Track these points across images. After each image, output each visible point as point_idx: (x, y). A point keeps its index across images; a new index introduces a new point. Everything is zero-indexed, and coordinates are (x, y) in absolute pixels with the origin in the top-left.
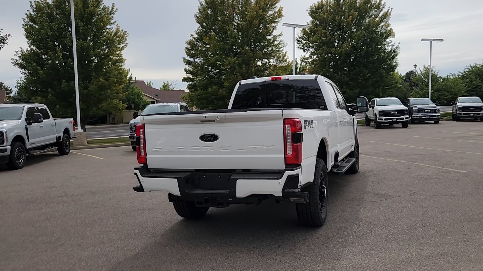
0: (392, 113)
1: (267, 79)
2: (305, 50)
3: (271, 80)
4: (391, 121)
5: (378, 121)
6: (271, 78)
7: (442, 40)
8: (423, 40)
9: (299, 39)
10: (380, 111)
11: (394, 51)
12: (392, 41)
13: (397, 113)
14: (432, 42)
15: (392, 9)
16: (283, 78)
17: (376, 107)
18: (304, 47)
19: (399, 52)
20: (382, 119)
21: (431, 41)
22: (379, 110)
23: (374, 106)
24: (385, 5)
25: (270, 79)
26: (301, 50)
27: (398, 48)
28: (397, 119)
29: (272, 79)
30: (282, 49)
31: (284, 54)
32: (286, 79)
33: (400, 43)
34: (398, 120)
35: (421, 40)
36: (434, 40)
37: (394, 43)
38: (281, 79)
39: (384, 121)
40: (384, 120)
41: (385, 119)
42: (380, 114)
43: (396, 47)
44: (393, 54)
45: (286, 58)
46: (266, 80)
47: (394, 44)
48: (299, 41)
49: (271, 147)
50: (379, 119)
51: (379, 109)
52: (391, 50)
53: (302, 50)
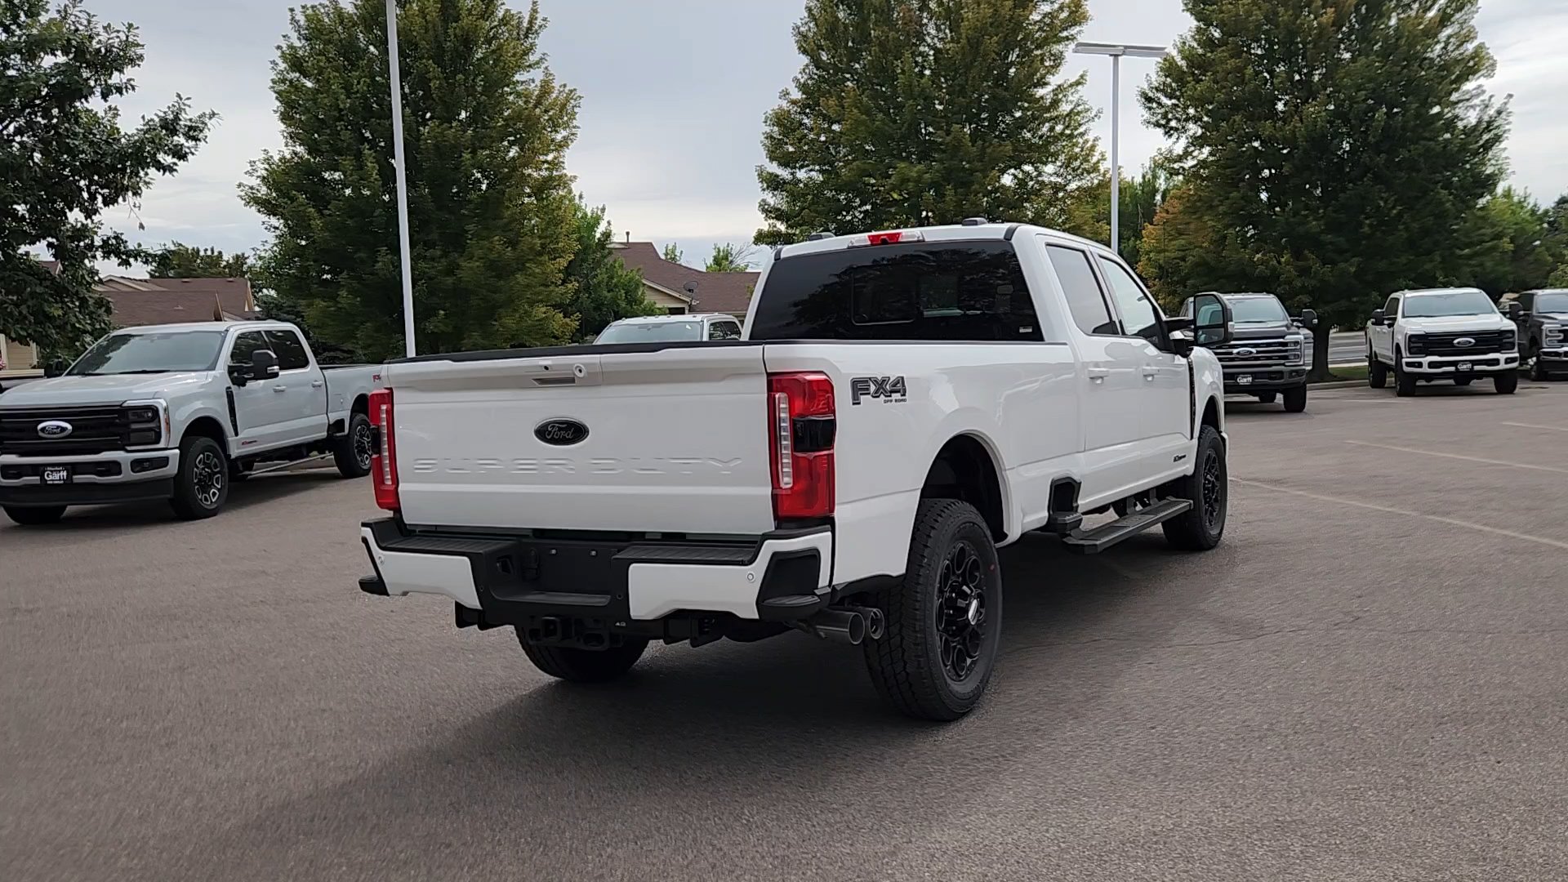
0: (1456, 341)
1: (857, 241)
2: (1172, 128)
3: (869, 243)
4: (1452, 369)
5: (1406, 369)
6: (869, 237)
9: (1150, 94)
10: (1412, 336)
11: (1490, 127)
12: (1484, 88)
13: (1473, 341)
16: (907, 236)
17: (1400, 320)
18: (1169, 120)
19: (1507, 127)
20: (1420, 365)
22: (1410, 333)
23: (1395, 319)
25: (865, 240)
26: (1158, 129)
27: (1503, 115)
28: (1474, 362)
29: (871, 241)
30: (1081, 130)
31: (1089, 145)
32: (916, 239)
33: (1510, 96)
34: (1477, 368)
37: (1491, 97)
38: (900, 240)
39: (1425, 369)
40: (1425, 365)
41: (1431, 365)
42: (1412, 345)
43: (1496, 109)
44: (1486, 135)
45: (1095, 159)
46: (855, 244)
47: (1490, 100)
48: (1149, 100)
49: (732, 465)
50: (1408, 364)
51: (1411, 330)
52: (1480, 122)
53: (1160, 131)
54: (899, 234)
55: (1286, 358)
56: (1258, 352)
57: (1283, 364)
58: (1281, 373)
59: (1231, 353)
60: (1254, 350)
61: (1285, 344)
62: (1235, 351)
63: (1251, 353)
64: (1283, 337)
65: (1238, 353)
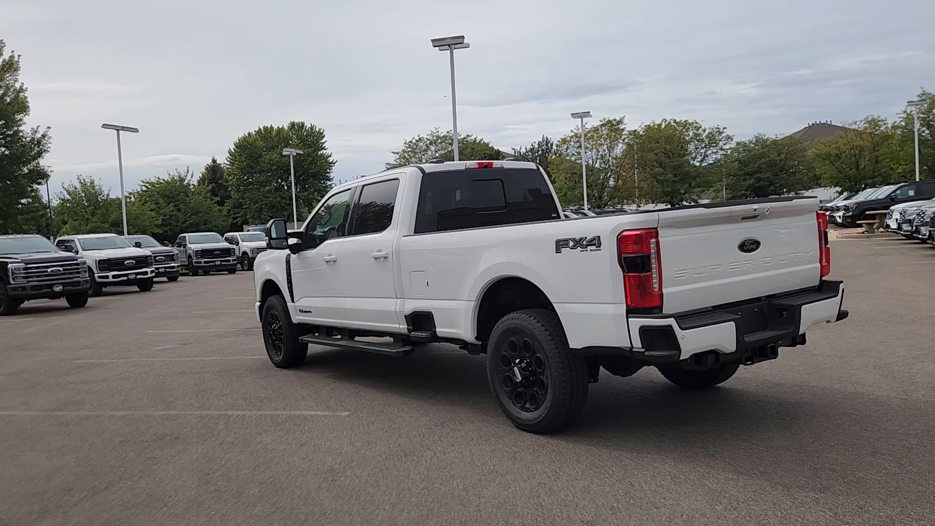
0: (125, 263)
1: (470, 165)
3: (477, 166)
4: (125, 278)
5: (98, 280)
6: (478, 163)
7: (135, 130)
8: (105, 126)
10: (100, 261)
11: (39, 142)
13: (134, 262)
14: (120, 132)
15: (19, 56)
16: (496, 165)
19: (49, 145)
20: (107, 277)
21: (118, 129)
22: (98, 259)
24: (5, 46)
27: (46, 139)
28: (137, 274)
32: (500, 166)
33: (49, 128)
35: (102, 127)
36: (124, 129)
37: (38, 126)
38: (493, 166)
39: (111, 279)
40: (111, 277)
41: (114, 277)
42: (100, 266)
43: (41, 134)
47: (38, 129)
50: (100, 277)
51: (98, 257)
52: (33, 140)
54: (493, 163)
55: (79, 273)
56: (64, 270)
57: (79, 277)
58: (79, 282)
59: (47, 272)
60: (61, 269)
61: (78, 264)
62: (49, 270)
63: (60, 271)
64: (77, 260)
65: (52, 271)
